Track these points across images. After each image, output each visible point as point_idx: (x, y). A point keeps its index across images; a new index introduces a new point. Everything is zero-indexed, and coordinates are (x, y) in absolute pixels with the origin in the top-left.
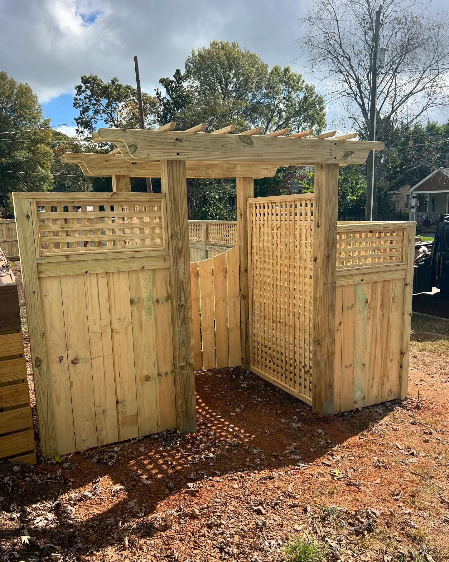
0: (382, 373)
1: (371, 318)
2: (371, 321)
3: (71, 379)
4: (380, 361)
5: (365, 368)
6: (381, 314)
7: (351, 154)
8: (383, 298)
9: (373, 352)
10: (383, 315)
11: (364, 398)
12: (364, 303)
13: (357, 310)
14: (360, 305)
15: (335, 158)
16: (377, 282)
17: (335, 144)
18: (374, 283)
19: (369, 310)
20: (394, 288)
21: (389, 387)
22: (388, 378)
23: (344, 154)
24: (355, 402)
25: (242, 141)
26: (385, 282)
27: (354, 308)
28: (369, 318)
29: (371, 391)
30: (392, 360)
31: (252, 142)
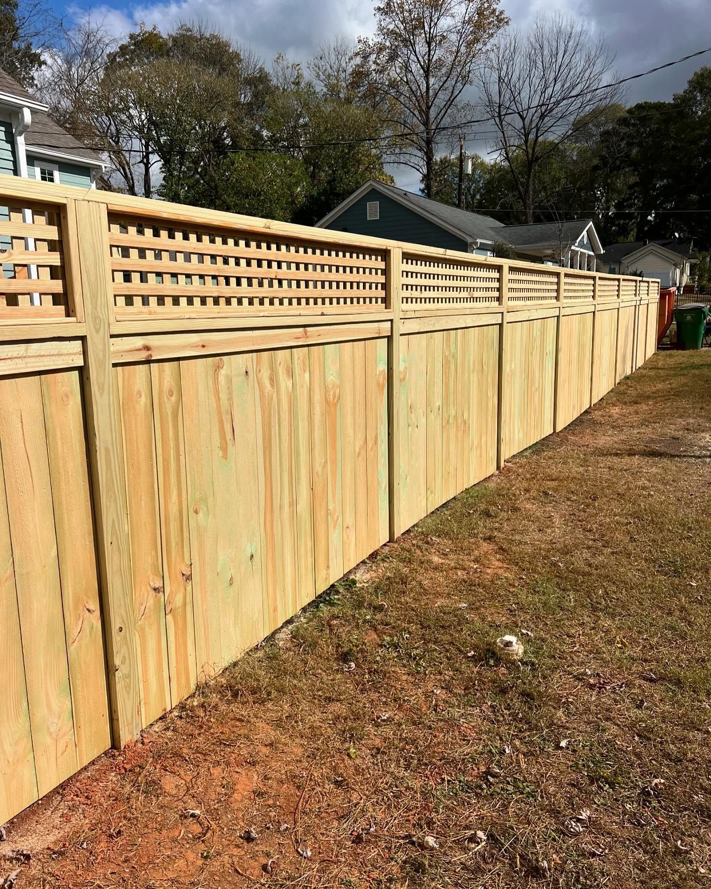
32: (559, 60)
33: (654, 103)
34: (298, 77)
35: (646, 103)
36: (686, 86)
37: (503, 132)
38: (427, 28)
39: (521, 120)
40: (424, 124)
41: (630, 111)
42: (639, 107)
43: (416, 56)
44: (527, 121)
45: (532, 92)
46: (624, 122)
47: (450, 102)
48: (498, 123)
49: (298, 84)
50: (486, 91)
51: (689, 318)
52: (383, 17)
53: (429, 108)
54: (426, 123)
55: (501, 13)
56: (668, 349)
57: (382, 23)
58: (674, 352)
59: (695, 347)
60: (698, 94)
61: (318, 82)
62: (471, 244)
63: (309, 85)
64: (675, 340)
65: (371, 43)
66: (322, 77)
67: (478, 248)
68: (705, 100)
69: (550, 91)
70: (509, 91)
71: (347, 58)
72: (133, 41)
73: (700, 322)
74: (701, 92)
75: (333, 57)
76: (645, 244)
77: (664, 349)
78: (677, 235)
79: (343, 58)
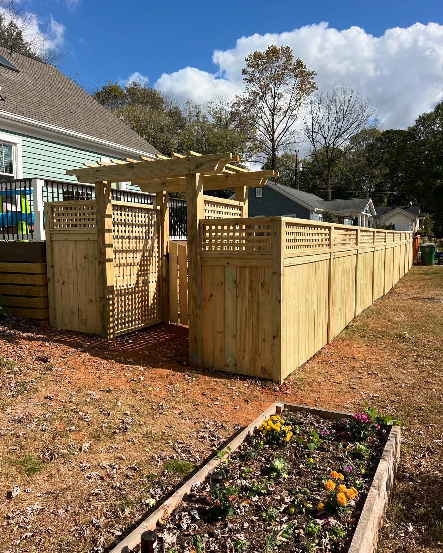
0: (253, 349)
1: (240, 297)
2: (240, 299)
3: (62, 291)
4: (251, 336)
5: (236, 339)
6: (250, 296)
7: (202, 165)
8: (251, 281)
9: (244, 327)
10: (252, 297)
11: (236, 365)
12: (232, 283)
13: (226, 288)
14: (229, 284)
15: (189, 170)
16: (244, 267)
17: (189, 160)
18: (242, 268)
19: (238, 290)
20: (263, 274)
21: (263, 365)
22: (260, 356)
23: (195, 166)
24: (227, 365)
25: (128, 167)
26: (252, 267)
27: (223, 285)
28: (238, 297)
29: (243, 362)
30: (264, 340)
31: (134, 167)
32: (345, 108)
33: (396, 130)
34: (198, 112)
35: (392, 130)
36: (415, 123)
37: (314, 146)
38: (273, 90)
39: (324, 140)
40: (271, 141)
41: (383, 134)
42: (388, 132)
43: (267, 104)
44: (327, 140)
45: (330, 124)
46: (379, 140)
47: (285, 130)
48: (312, 141)
49: (198, 116)
50: (305, 123)
51: (427, 250)
52: (248, 83)
53: (274, 132)
54: (272, 141)
55: (314, 83)
56: (418, 265)
57: (248, 87)
58: (421, 267)
59: (431, 264)
60: (421, 127)
61: (209, 115)
62: (312, 211)
63: (204, 117)
64: (420, 261)
65: (243, 98)
66: (212, 113)
67: (315, 213)
68: (425, 130)
69: (340, 124)
70: (317, 124)
71: (226, 103)
72: (104, 91)
73: (433, 252)
74: (423, 126)
75: (218, 103)
76: (393, 209)
77: (416, 265)
78: (411, 203)
79: (224, 103)
